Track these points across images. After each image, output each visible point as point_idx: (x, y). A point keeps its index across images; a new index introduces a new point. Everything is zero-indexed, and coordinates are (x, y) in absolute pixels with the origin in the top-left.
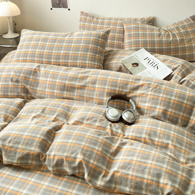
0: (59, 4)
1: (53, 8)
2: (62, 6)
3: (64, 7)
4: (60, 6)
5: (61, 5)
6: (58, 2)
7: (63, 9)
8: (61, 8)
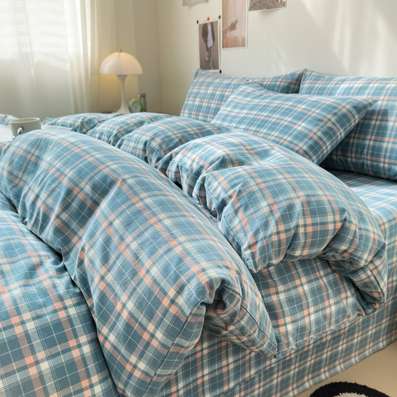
0: (209, 62)
2: (212, 65)
6: (207, 59)
8: (210, 69)
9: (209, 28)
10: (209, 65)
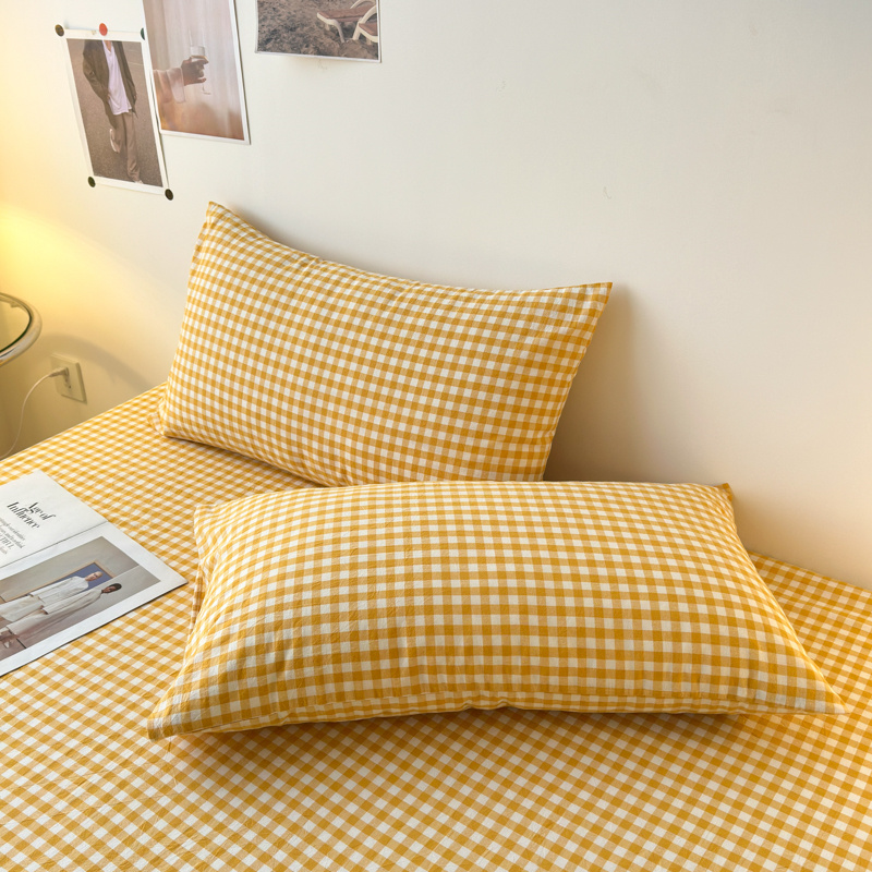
0: (122, 155)
1: (96, 179)
2: (136, 168)
3: (146, 180)
4: (126, 172)
5: (129, 162)
6: (114, 147)
7: (138, 186)
8: (132, 180)
9: (111, 58)
10: (126, 166)
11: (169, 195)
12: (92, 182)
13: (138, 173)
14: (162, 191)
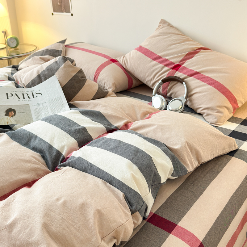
0: (61, 6)
2: (64, 9)
3: (66, 12)
5: (62, 8)
6: (59, 4)
7: (65, 13)
8: (63, 12)
10: (61, 9)
11: (72, 15)
12: (53, 14)
13: (64, 10)
14: (70, 14)
